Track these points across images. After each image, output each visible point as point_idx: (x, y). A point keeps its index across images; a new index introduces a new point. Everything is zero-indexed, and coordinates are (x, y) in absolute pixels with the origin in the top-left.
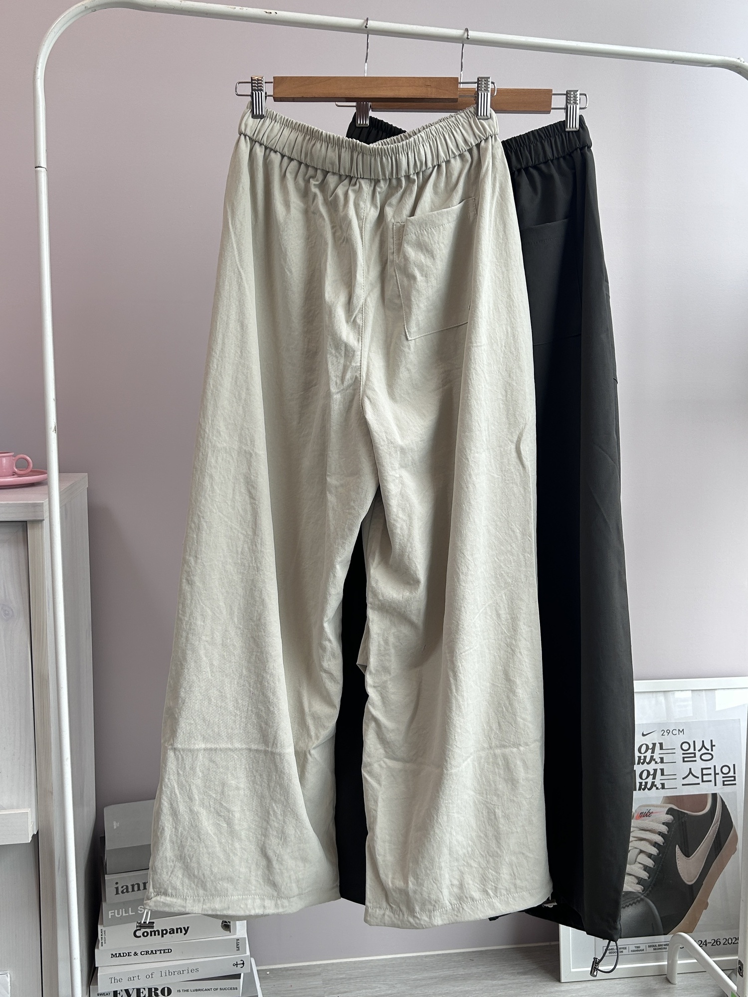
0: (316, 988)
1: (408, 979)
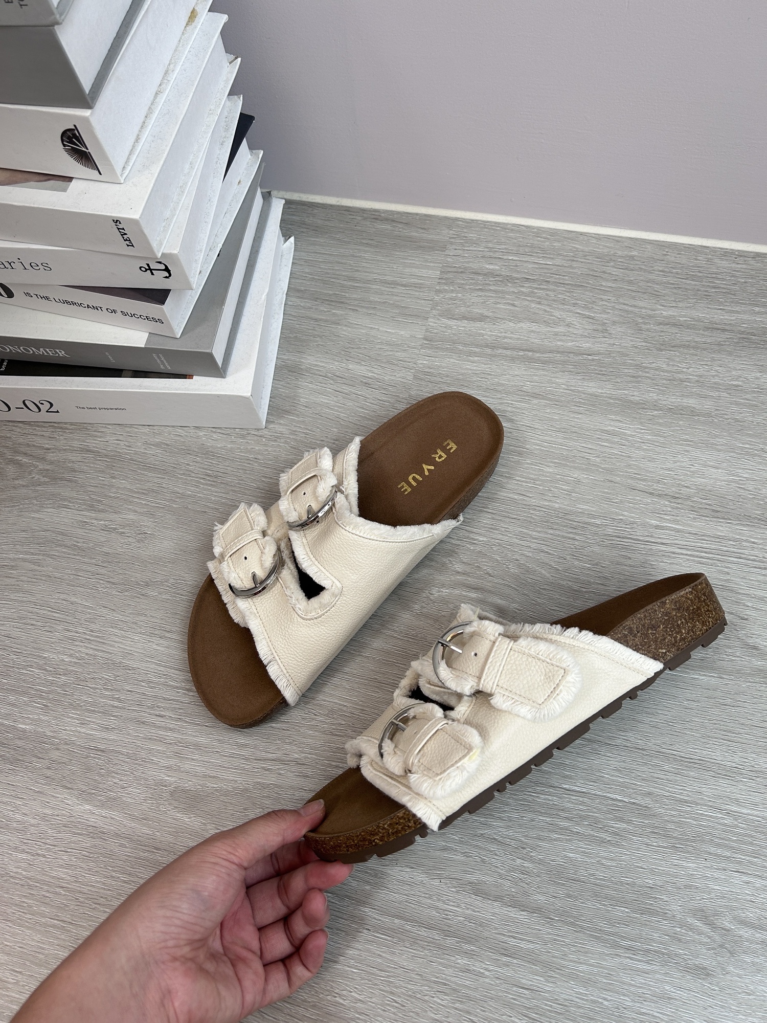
0: (419, 287)
1: (650, 316)
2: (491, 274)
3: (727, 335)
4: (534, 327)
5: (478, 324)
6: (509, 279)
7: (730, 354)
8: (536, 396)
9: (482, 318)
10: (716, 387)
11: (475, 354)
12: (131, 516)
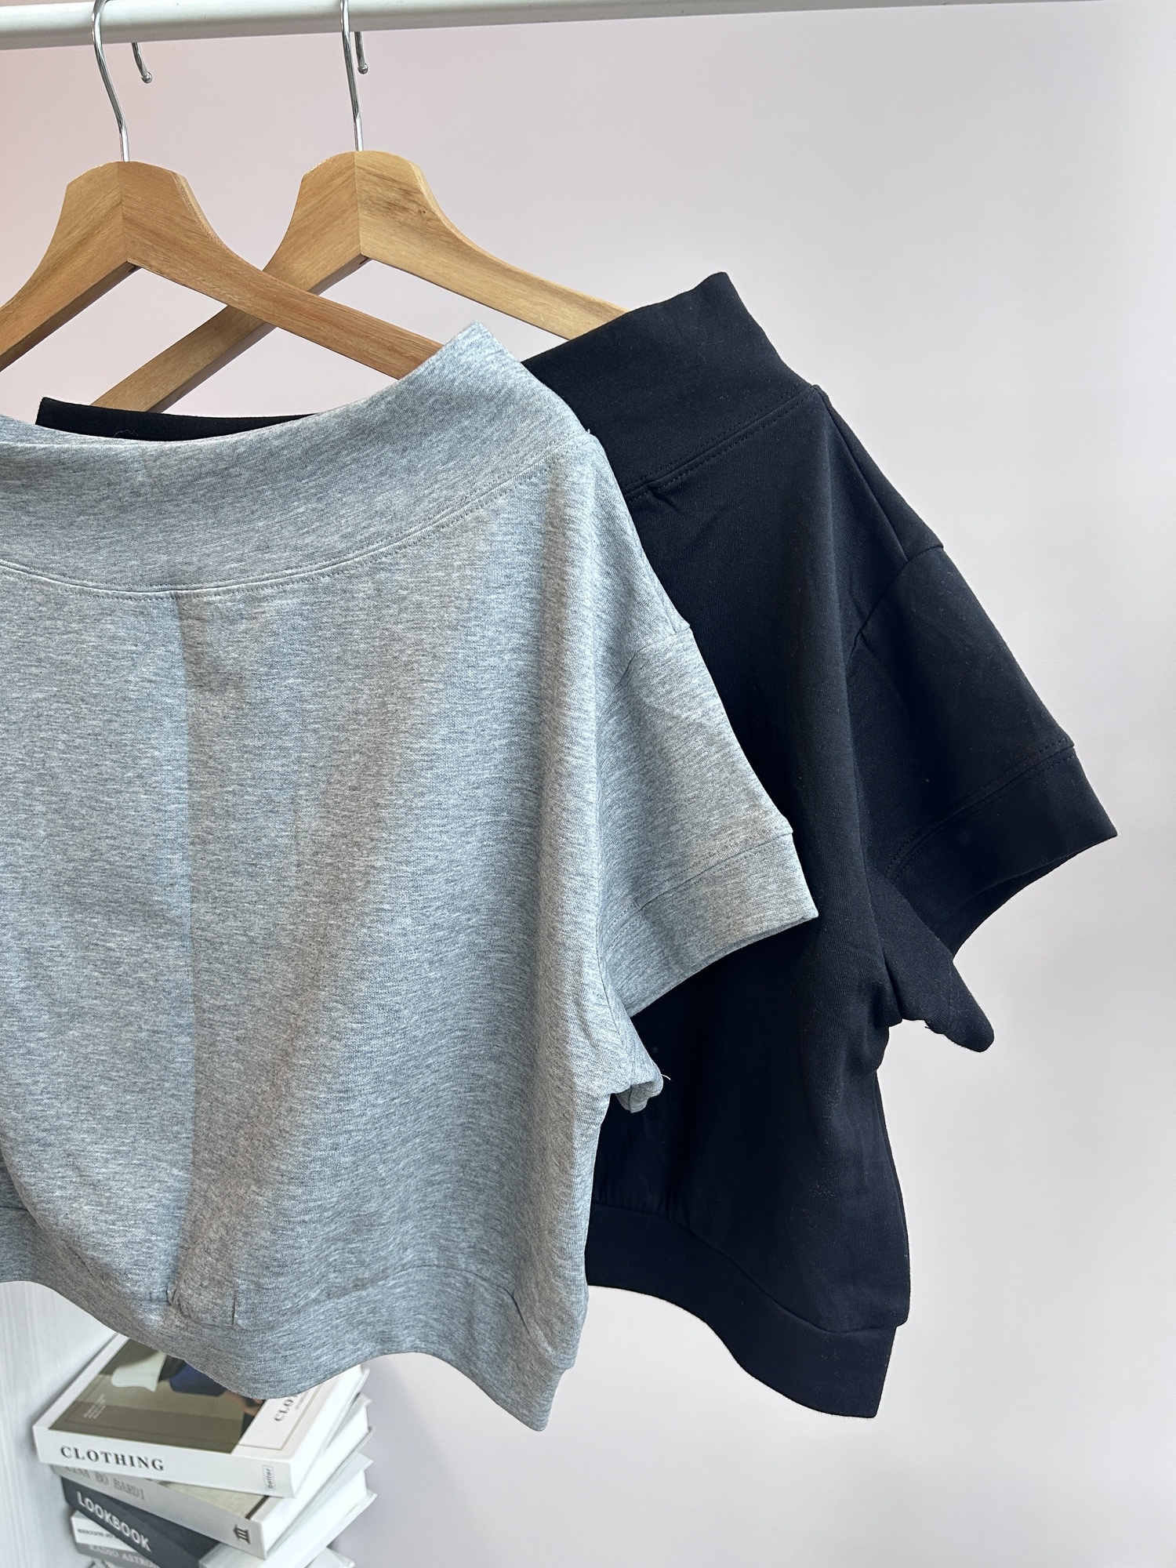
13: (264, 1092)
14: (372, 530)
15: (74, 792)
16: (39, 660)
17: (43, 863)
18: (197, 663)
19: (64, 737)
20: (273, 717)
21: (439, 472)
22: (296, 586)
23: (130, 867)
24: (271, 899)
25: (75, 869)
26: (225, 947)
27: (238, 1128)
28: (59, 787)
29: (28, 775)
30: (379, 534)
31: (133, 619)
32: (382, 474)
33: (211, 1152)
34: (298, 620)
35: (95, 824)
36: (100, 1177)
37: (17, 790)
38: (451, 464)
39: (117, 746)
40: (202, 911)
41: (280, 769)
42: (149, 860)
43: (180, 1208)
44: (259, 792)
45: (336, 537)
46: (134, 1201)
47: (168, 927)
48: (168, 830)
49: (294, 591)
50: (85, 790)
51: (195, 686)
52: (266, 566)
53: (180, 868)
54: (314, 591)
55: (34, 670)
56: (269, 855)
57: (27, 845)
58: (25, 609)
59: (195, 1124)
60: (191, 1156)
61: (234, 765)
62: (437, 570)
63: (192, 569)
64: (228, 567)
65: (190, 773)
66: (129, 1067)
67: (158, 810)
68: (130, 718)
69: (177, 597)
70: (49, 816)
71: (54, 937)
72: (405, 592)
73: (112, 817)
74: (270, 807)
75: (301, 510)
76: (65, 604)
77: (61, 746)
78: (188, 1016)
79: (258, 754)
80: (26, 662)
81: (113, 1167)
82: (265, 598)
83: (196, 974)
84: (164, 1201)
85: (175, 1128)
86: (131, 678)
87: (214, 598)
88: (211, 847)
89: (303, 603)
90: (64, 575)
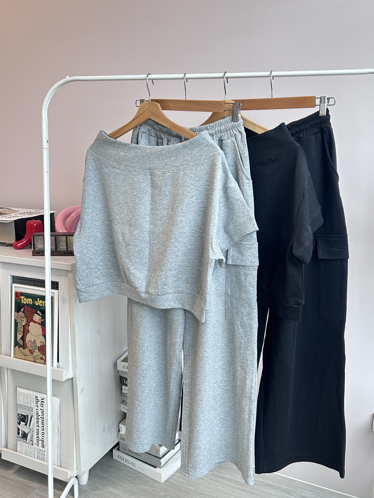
2: (227, 468)
3: (264, 484)
4: (232, 476)
5: (222, 474)
6: (229, 469)
7: (264, 486)
8: (229, 486)
9: (223, 473)
10: (260, 490)
11: (221, 478)
12: (157, 489)
13: (161, 257)
14: (184, 163)
15: (131, 205)
16: (127, 182)
17: (125, 218)
18: (153, 184)
19: (130, 196)
20: (166, 193)
21: (196, 155)
22: (171, 171)
23: (139, 219)
24: (163, 225)
25: (130, 219)
26: (155, 233)
27: (156, 263)
28: (129, 204)
29: (124, 202)
30: (185, 164)
31: (143, 175)
32: (187, 154)
33: (152, 268)
34: (171, 177)
35: (134, 211)
36: (133, 272)
37: (122, 205)
38: (198, 153)
39: (139, 197)
40: (152, 227)
41: (166, 203)
42: (143, 217)
43: (147, 278)
44: (162, 206)
45: (178, 164)
46: (139, 276)
47: (145, 229)
48: (147, 212)
49: (171, 172)
50: (133, 205)
51: (152, 188)
52: (166, 168)
53: (148, 219)
54: (174, 172)
55: (126, 184)
56: (163, 217)
57: (123, 214)
58: (125, 173)
59: (149, 264)
60: (148, 269)
61: (158, 202)
62: (195, 171)
63: (153, 167)
64: (160, 167)
65: (151, 203)
66: (137, 254)
67: (145, 209)
68: (141, 192)
69: (150, 172)
70: (127, 210)
71: (126, 231)
72: (189, 174)
73: (137, 210)
74: (164, 209)
75: (173, 159)
76: (132, 172)
77: (129, 197)
78: (148, 245)
79: (163, 200)
80: (124, 182)
81: (135, 271)
82: (166, 173)
83: (150, 238)
84: (144, 276)
85: (145, 264)
86: (142, 186)
87: (157, 173)
88: (154, 215)
89: (172, 174)
90: (132, 167)
